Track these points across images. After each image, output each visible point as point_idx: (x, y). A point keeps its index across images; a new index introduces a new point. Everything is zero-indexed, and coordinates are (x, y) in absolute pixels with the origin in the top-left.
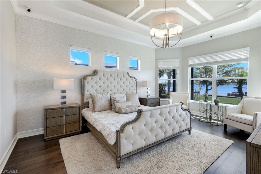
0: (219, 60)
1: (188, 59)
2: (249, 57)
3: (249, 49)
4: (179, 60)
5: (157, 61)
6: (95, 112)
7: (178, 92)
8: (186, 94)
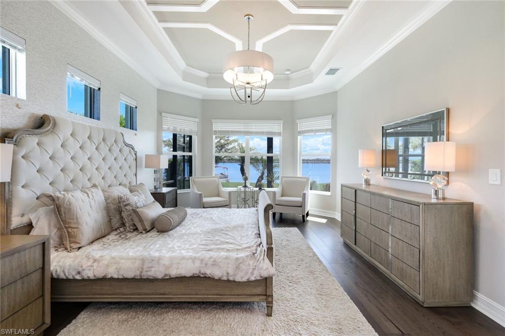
0: (254, 130)
1: (213, 121)
2: (282, 131)
3: (282, 122)
4: (197, 120)
5: (161, 115)
6: (79, 248)
7: (195, 176)
8: (215, 179)
